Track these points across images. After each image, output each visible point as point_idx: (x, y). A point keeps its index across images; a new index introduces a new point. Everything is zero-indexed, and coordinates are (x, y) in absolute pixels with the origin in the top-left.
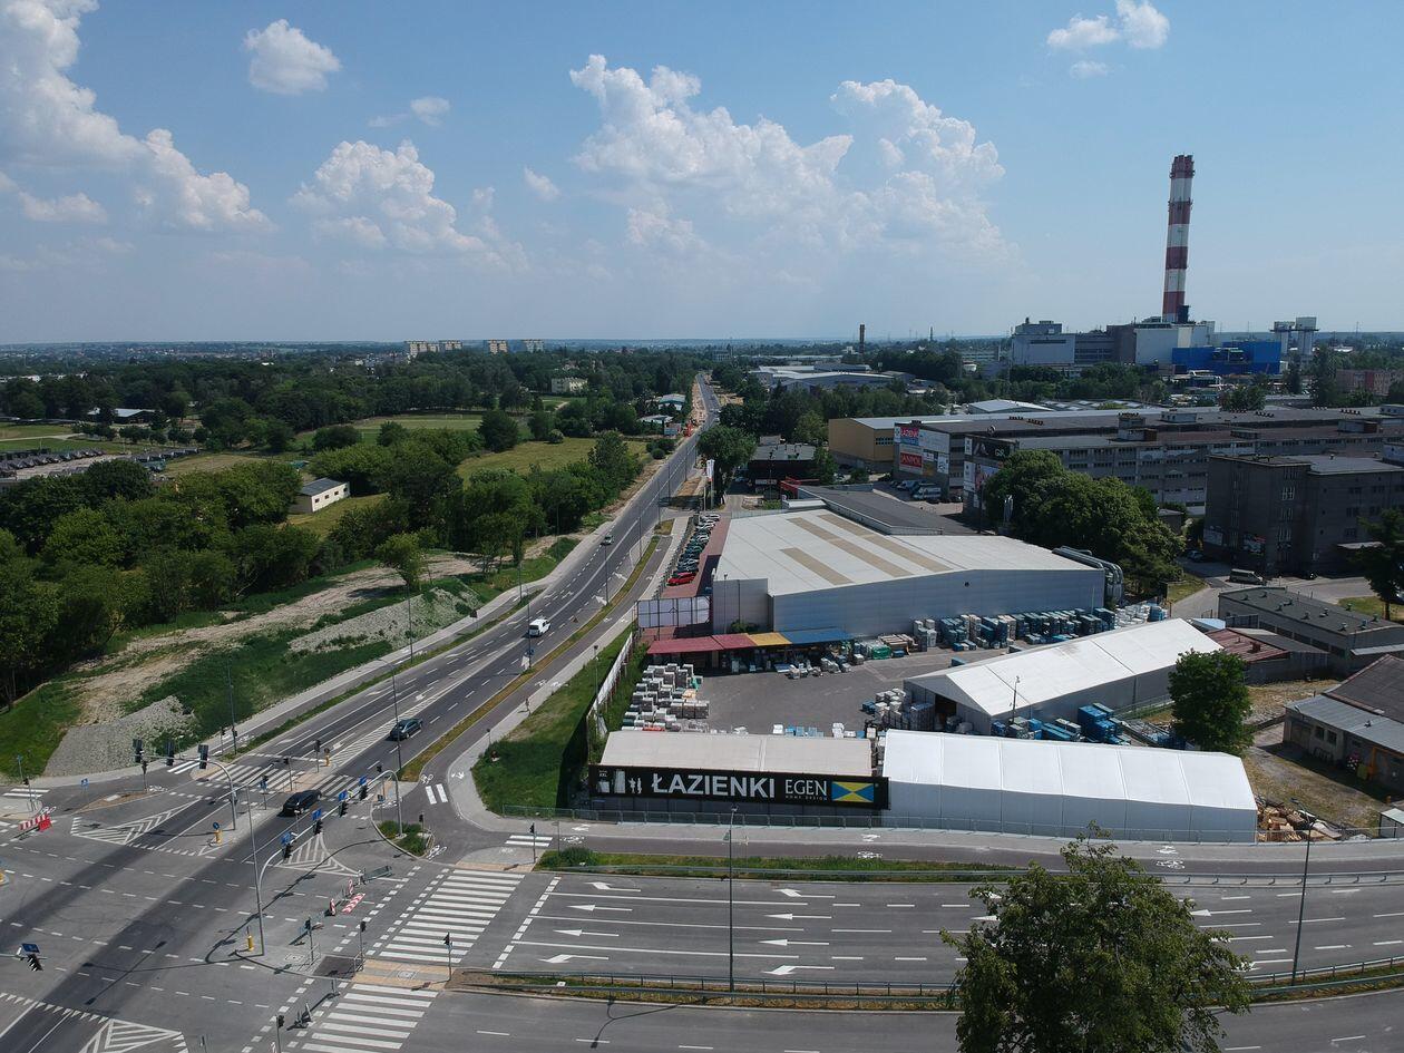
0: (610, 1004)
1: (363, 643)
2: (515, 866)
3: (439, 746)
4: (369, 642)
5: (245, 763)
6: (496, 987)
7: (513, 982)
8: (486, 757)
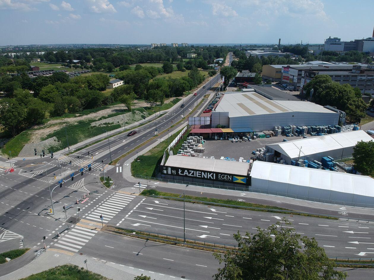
0: (146, 241)
1: (113, 125)
2: (134, 193)
3: (125, 155)
4: (114, 124)
5: (71, 157)
6: (115, 232)
7: (120, 231)
8: (136, 160)
